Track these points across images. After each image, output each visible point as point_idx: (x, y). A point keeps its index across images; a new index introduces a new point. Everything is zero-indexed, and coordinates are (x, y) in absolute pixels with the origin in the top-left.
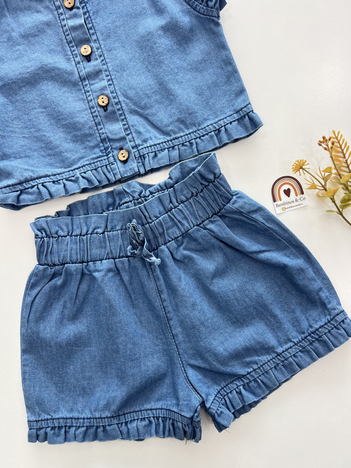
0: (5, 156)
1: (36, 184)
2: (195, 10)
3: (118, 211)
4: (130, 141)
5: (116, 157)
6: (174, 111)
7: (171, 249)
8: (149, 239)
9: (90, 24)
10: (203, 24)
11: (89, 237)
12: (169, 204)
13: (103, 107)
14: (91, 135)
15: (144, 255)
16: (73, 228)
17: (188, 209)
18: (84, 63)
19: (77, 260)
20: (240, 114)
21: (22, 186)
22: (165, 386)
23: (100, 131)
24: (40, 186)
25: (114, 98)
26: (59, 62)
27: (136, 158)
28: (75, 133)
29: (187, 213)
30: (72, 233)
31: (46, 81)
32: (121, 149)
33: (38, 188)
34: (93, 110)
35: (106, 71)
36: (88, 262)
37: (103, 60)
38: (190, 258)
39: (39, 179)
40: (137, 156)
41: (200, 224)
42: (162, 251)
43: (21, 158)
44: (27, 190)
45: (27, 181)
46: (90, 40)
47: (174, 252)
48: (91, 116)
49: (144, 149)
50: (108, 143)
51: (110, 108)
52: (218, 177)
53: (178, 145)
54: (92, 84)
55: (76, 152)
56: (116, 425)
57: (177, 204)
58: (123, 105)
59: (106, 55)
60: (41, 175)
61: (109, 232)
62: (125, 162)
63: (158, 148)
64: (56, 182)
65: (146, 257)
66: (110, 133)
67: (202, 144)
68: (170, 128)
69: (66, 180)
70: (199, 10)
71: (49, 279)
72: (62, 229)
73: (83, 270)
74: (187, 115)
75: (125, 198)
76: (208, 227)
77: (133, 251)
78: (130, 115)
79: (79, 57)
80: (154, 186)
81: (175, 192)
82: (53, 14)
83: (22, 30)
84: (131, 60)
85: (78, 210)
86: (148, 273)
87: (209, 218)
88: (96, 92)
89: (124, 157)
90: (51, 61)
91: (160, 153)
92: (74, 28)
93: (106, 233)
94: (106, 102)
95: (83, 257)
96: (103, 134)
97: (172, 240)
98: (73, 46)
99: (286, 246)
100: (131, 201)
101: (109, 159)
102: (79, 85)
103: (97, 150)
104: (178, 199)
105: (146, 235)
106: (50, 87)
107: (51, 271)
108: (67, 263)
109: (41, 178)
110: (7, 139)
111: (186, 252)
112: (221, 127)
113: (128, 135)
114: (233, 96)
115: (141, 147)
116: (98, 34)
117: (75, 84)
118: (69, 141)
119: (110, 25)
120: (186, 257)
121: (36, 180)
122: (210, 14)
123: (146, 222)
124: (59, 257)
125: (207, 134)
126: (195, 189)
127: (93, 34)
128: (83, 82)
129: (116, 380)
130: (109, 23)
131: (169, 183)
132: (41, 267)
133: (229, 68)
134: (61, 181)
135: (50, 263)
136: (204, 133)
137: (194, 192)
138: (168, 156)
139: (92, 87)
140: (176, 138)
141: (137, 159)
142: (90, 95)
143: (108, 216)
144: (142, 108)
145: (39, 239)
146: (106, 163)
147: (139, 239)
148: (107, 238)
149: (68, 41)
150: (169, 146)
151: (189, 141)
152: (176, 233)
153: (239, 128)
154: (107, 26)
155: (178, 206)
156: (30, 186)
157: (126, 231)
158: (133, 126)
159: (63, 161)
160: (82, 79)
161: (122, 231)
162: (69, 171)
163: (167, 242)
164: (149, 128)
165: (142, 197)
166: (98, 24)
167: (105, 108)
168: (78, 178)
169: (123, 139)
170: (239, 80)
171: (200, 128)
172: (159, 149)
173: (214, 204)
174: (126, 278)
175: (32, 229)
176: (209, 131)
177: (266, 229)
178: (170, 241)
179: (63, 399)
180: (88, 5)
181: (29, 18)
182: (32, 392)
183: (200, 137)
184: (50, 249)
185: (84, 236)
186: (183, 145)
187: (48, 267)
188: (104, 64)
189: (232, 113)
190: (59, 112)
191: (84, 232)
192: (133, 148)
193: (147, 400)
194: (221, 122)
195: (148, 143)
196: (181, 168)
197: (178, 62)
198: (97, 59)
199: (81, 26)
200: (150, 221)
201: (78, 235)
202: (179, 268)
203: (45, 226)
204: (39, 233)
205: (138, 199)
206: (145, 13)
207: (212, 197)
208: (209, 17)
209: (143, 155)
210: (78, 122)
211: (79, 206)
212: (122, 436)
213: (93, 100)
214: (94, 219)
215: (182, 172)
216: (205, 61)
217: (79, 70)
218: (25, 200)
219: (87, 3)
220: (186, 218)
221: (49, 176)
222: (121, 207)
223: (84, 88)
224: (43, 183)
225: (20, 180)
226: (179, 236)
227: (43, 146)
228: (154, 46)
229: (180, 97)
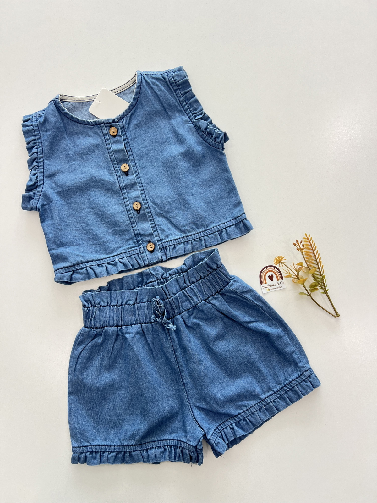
0: (62, 244)
1: (85, 266)
2: (206, 142)
3: (146, 288)
4: (156, 236)
5: (146, 248)
6: (189, 216)
7: (184, 318)
8: (168, 310)
9: (128, 147)
10: (212, 153)
11: (123, 307)
12: (184, 284)
13: (137, 210)
14: (127, 231)
15: (164, 323)
16: (111, 300)
17: (197, 288)
18: (123, 176)
19: (114, 324)
20: (237, 221)
21: (74, 268)
22: (177, 422)
23: (134, 228)
24: (88, 268)
25: (145, 204)
26: (105, 175)
27: (160, 249)
28: (115, 228)
29: (196, 291)
30: (110, 304)
31: (94, 189)
32: (149, 242)
33: (86, 269)
34: (129, 213)
35: (139, 183)
36: (122, 326)
37: (137, 175)
38: (198, 326)
39: (88, 263)
40: (161, 248)
41: (206, 299)
42: (177, 319)
43: (74, 245)
44: (78, 271)
45: (78, 264)
46: (128, 160)
47: (186, 321)
48: (128, 216)
49: (166, 242)
50: (140, 237)
51: (142, 212)
52: (220, 267)
53: (191, 240)
54: (129, 193)
55: (116, 242)
56: (139, 451)
57: (189, 284)
58: (152, 209)
59: (139, 171)
60: (89, 260)
61: (138, 303)
62: (152, 252)
63: (176, 242)
64: (100, 265)
65: (165, 324)
66: (142, 230)
67: (209, 240)
68: (186, 228)
69: (108, 264)
70: (210, 142)
71: (92, 338)
72: (103, 301)
73: (117, 332)
74: (199, 219)
75: (151, 278)
76: (212, 302)
77: (156, 319)
78: (157, 217)
79: (119, 172)
80: (173, 270)
81: (188, 275)
82: (101, 138)
83: (77, 149)
84: (158, 176)
85: (115, 286)
86: (167, 336)
87: (213, 295)
88: (131, 199)
89: (151, 248)
90: (99, 174)
91: (178, 246)
92: (117, 151)
93: (136, 304)
94: (139, 207)
95: (118, 322)
96: (136, 230)
97: (185, 311)
98: (115, 164)
99: (269, 318)
100: (155, 281)
101: (140, 249)
102: (119, 193)
103: (131, 242)
104: (190, 280)
105: (166, 307)
106: (97, 193)
107: (94, 332)
108: (106, 327)
109: (89, 262)
110: (64, 231)
111: (195, 320)
112: (223, 229)
113: (155, 231)
114: (232, 206)
115: (164, 241)
116: (135, 155)
117: (116, 192)
118: (110, 234)
119: (143, 149)
120: (195, 324)
121: (85, 263)
122: (217, 147)
123: (166, 297)
124: (100, 322)
125: (213, 233)
126: (203, 273)
127: (131, 155)
128: (122, 191)
129: (140, 417)
131: (184, 268)
132: (87, 329)
133: (230, 186)
134: (104, 264)
135: (93, 326)
136: (211, 233)
137: (202, 276)
138: (184, 249)
139: (129, 195)
140: (190, 236)
141: (161, 249)
142: (127, 201)
143: (138, 291)
144: (166, 212)
145: (86, 309)
146: (138, 252)
147: (161, 310)
148: (136, 309)
149: (112, 160)
150: (185, 241)
151: (199, 238)
152: (188, 306)
153: (236, 230)
154: (141, 149)
155: (190, 286)
156: (81, 268)
157: (150, 303)
158: (158, 225)
159: (106, 249)
160: (122, 189)
161: (148, 303)
162: (110, 257)
163: (181, 312)
164: (170, 226)
165: (164, 278)
166: (135, 148)
167: (138, 211)
168: (116, 263)
169: (151, 234)
170: (237, 195)
171: (208, 228)
172: (177, 243)
173: (217, 286)
174: (150, 339)
175: (81, 300)
176: (214, 231)
177: (255, 305)
178: (183, 312)
179: (98, 431)
180: (127, 134)
181: (82, 140)
182: (76, 424)
183: (207, 236)
184: (94, 316)
185: (119, 306)
186: (195, 240)
187: (92, 330)
188: (138, 178)
189: (231, 219)
190: (103, 212)
191: (120, 303)
192: (158, 241)
193: (163, 433)
194: (223, 225)
195: (169, 238)
196: (193, 258)
197: (193, 179)
198: (133, 174)
199: (122, 150)
200: (169, 297)
201: (115, 306)
202: (190, 332)
203: (91, 298)
204: (86, 304)
205: (160, 280)
206: (169, 142)
207: (215, 280)
208: (216, 149)
209: (166, 247)
210: (118, 221)
211: (116, 283)
212: (143, 460)
213: (129, 205)
214: (128, 293)
215: (193, 261)
216: (213, 179)
217: (119, 182)
218: (76, 278)
219: (127, 132)
220: (195, 295)
221: (95, 261)
222: (148, 285)
223: (123, 195)
224: (90, 266)
225: (73, 263)
226: (190, 308)
227: (91, 237)
228: (176, 167)
229: (194, 206)
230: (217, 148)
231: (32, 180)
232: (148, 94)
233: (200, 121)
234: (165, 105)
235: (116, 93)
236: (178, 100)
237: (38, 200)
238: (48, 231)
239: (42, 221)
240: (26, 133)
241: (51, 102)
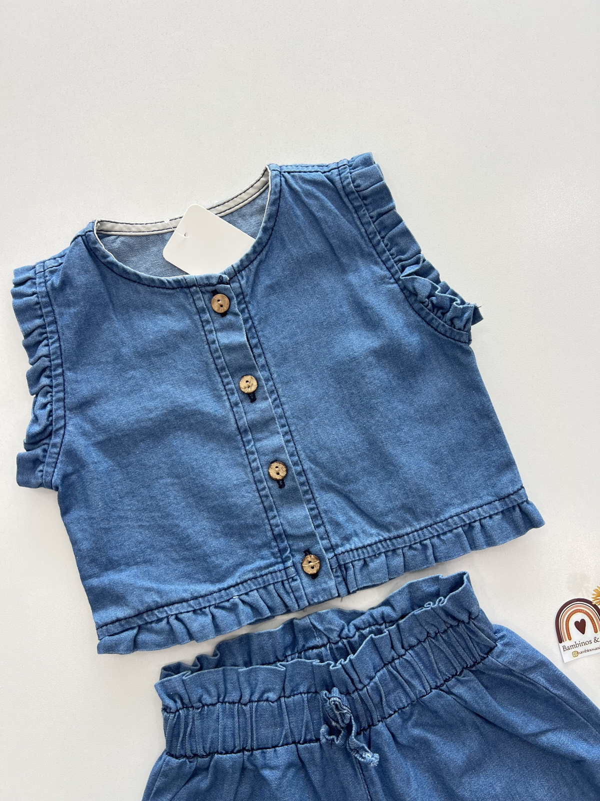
0: (111, 563)
1: (164, 615)
2: (429, 324)
3: (303, 660)
4: (322, 539)
5: (299, 566)
6: (395, 491)
7: (392, 729)
8: (358, 715)
9: (254, 338)
10: (442, 348)
11: (254, 707)
12: (390, 652)
13: (278, 481)
14: (256, 527)
15: (350, 749)
16: (226, 688)
17: (420, 659)
18: (245, 404)
19: (235, 747)
20: (506, 504)
21: (140, 619)
23: (272, 522)
24: (172, 620)
25: (295, 464)
26: (203, 401)
27: (332, 569)
28: (228, 522)
29: (419, 667)
30: (224, 698)
31: (179, 432)
32: (307, 552)
33: (168, 622)
34: (261, 486)
35: (280, 417)
36: (252, 749)
37: (275, 400)
38: (425, 743)
39: (171, 607)
40: (335, 566)
41: (442, 685)
42: (378, 733)
43: (137, 564)
44: (149, 626)
45: (150, 610)
46: (255, 367)
47: (397, 734)
48: (257, 494)
49: (346, 554)
50: (286, 542)
51: (288, 484)
53: (402, 548)
54: (259, 440)
55: (231, 553)
57: (402, 651)
58: (310, 476)
59: (280, 390)
60: (173, 600)
61: (288, 697)
62: (314, 576)
63: (368, 553)
64: (199, 612)
65: (352, 750)
66: (290, 525)
67: (443, 548)
68: (389, 519)
69: (216, 607)
70: (437, 326)
71: (187, 779)
72: (209, 693)
73: (243, 764)
74: (418, 500)
75: (315, 637)
76: (455, 690)
77: (332, 737)
78: (321, 492)
79: (236, 395)
80: (363, 617)
81: (400, 632)
82: (191, 318)
83: (139, 343)
84: (321, 399)
85: (234, 655)
86: (355, 769)
87: (456, 674)
88: (265, 454)
89: (313, 568)
90: (190, 400)
91: (372, 561)
92: (230, 349)
93: (283, 699)
94: (283, 473)
95: (243, 741)
96: (277, 526)
97: (395, 712)
98: (227, 376)
99: (583, 723)
100: (324, 645)
101: (288, 571)
102: (236, 441)
103: (265, 552)
104: (404, 642)
105: (354, 710)
106: (187, 442)
107: (190, 766)
108: (218, 753)
109: (173, 604)
110: (115, 532)
111: (417, 732)
112: (475, 521)
113: (318, 526)
114: (493, 470)
115: (340, 550)
116: (268, 356)
117: (229, 438)
118: (218, 534)
119: (287, 341)
120: (416, 740)
121: (166, 608)
122: (457, 338)
123: (354, 688)
124: (204, 741)
125: (451, 531)
126: (433, 627)
127: (260, 356)
128: (243, 436)
130: (284, 338)
131: (389, 616)
132: (175, 762)
133: (487, 424)
134: (207, 609)
135: (189, 753)
136: (446, 529)
137: (431, 632)
138: (385, 566)
139: (258, 445)
140: (399, 537)
141: (334, 570)
142: (255, 460)
143: (286, 670)
144: (340, 481)
145: (172, 715)
146: (282, 577)
147: (343, 721)
148: (285, 710)
149: (218, 367)
150: (388, 549)
151: (420, 542)
152: (401, 701)
153: (505, 525)
154: (283, 342)
155: (404, 655)
156: (155, 618)
157: (315, 696)
158: (326, 512)
159: (210, 572)
160: (242, 432)
161: (310, 695)
162: (220, 591)
163: (387, 716)
164: (352, 514)
165: (344, 638)
166: (268, 339)
167: (281, 483)
168: (235, 605)
169: (312, 535)
170: (502, 444)
171: (438, 519)
172: (371, 555)
173: (465, 655)
174: (316, 777)
175: (160, 695)
176: (454, 526)
177: (552, 697)
178: (390, 715)
180: (250, 307)
181: (150, 323)
183: (438, 536)
184: (189, 729)
185: (245, 705)
186: (410, 547)
187: (185, 761)
188: (277, 406)
189: (490, 498)
190: (202, 485)
191: (246, 698)
192: (327, 550)
194: (474, 513)
195: (351, 542)
196: (410, 592)
197: (400, 407)
198: (266, 399)
199: (241, 347)
200: (360, 686)
201: (236, 703)
202: (405, 757)
203: (180, 689)
204: (171, 704)
205: (337, 642)
206: (345, 323)
207: (462, 643)
208: (453, 341)
209: (345, 565)
210: (235, 505)
211: (236, 648)
213: (261, 469)
214: (262, 672)
215: (411, 599)
216: (445, 407)
217: (237, 417)
218: (146, 644)
219: (250, 303)
220: (417, 675)
221: (187, 601)
222: (307, 654)
223: (244, 446)
224: (176, 615)
225: (138, 610)
226: (406, 705)
227: (175, 542)
228: (362, 381)
229: (406, 469)
230: (455, 340)
231: (39, 421)
232: (297, 216)
233: (416, 278)
234: (334, 241)
235: (223, 214)
236: (363, 230)
237: (53, 465)
238: (79, 535)
239: (65, 512)
240: (22, 313)
241: (76, 238)
